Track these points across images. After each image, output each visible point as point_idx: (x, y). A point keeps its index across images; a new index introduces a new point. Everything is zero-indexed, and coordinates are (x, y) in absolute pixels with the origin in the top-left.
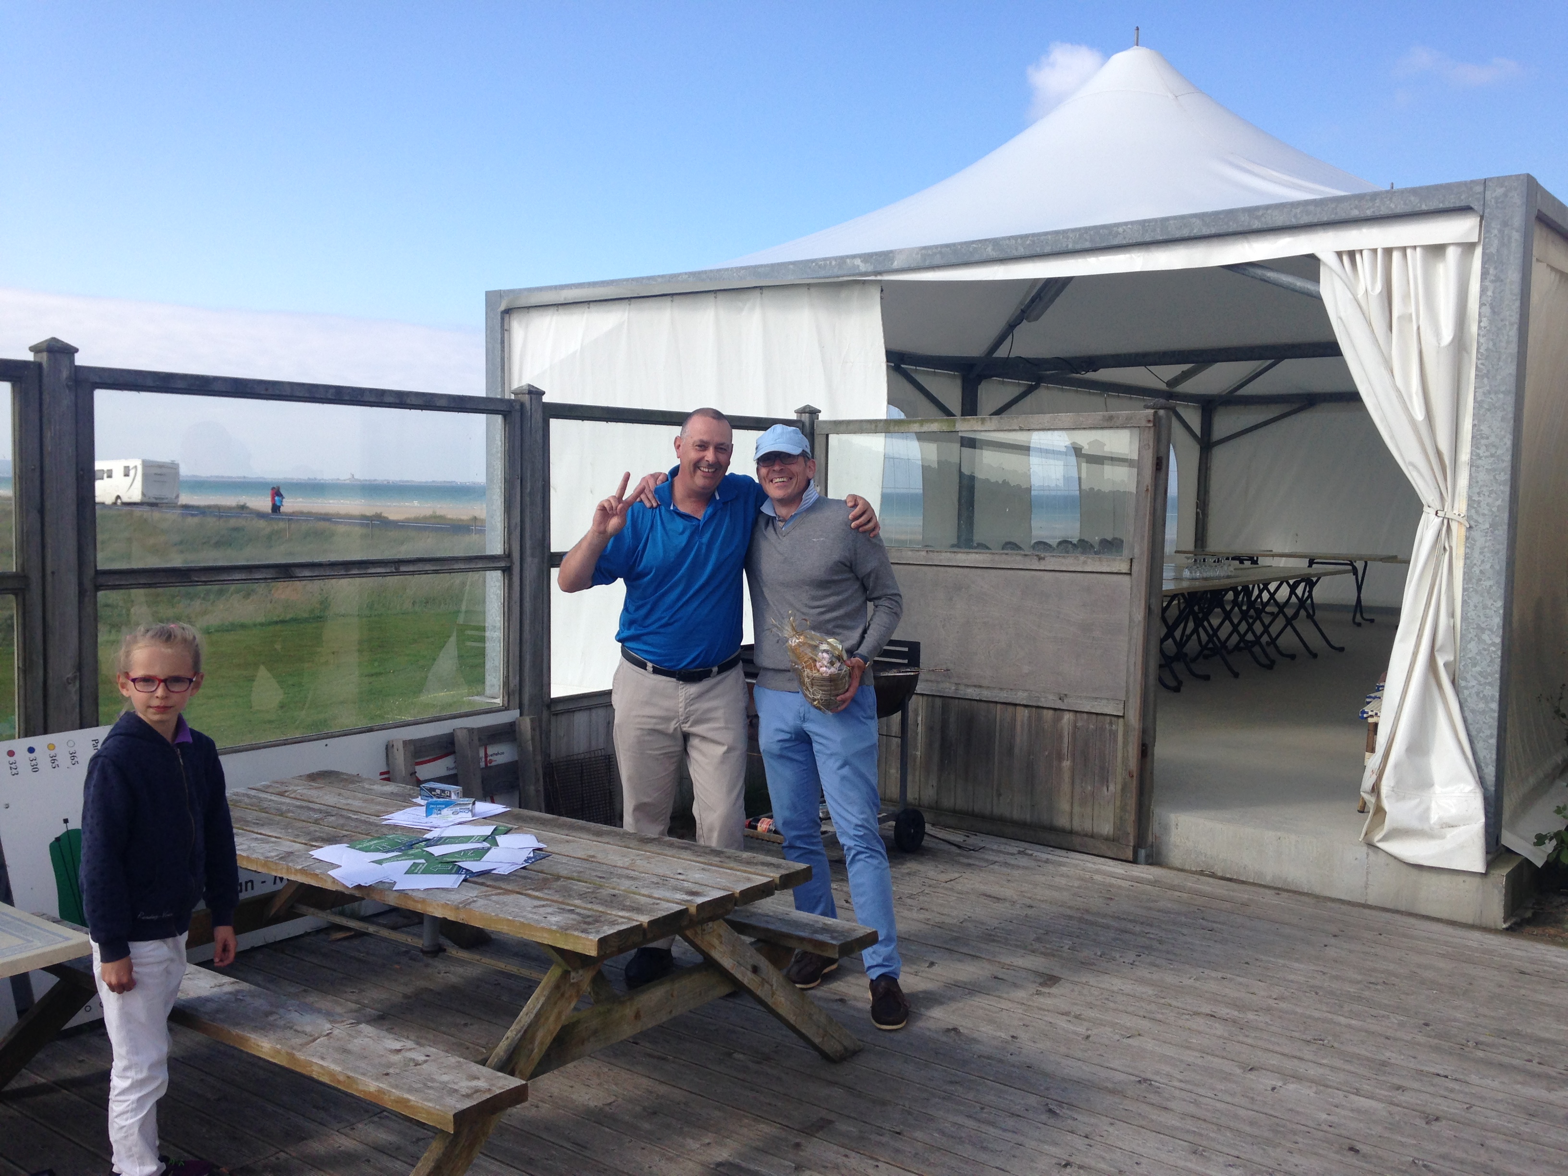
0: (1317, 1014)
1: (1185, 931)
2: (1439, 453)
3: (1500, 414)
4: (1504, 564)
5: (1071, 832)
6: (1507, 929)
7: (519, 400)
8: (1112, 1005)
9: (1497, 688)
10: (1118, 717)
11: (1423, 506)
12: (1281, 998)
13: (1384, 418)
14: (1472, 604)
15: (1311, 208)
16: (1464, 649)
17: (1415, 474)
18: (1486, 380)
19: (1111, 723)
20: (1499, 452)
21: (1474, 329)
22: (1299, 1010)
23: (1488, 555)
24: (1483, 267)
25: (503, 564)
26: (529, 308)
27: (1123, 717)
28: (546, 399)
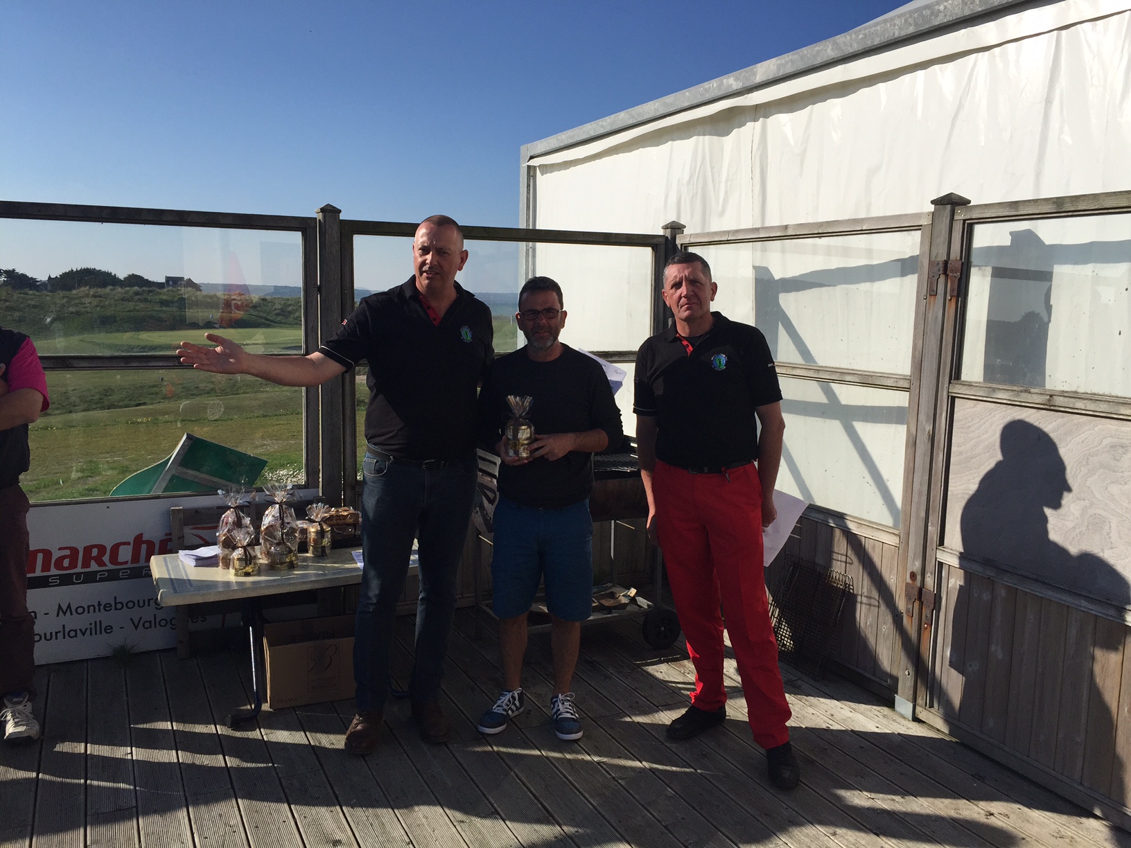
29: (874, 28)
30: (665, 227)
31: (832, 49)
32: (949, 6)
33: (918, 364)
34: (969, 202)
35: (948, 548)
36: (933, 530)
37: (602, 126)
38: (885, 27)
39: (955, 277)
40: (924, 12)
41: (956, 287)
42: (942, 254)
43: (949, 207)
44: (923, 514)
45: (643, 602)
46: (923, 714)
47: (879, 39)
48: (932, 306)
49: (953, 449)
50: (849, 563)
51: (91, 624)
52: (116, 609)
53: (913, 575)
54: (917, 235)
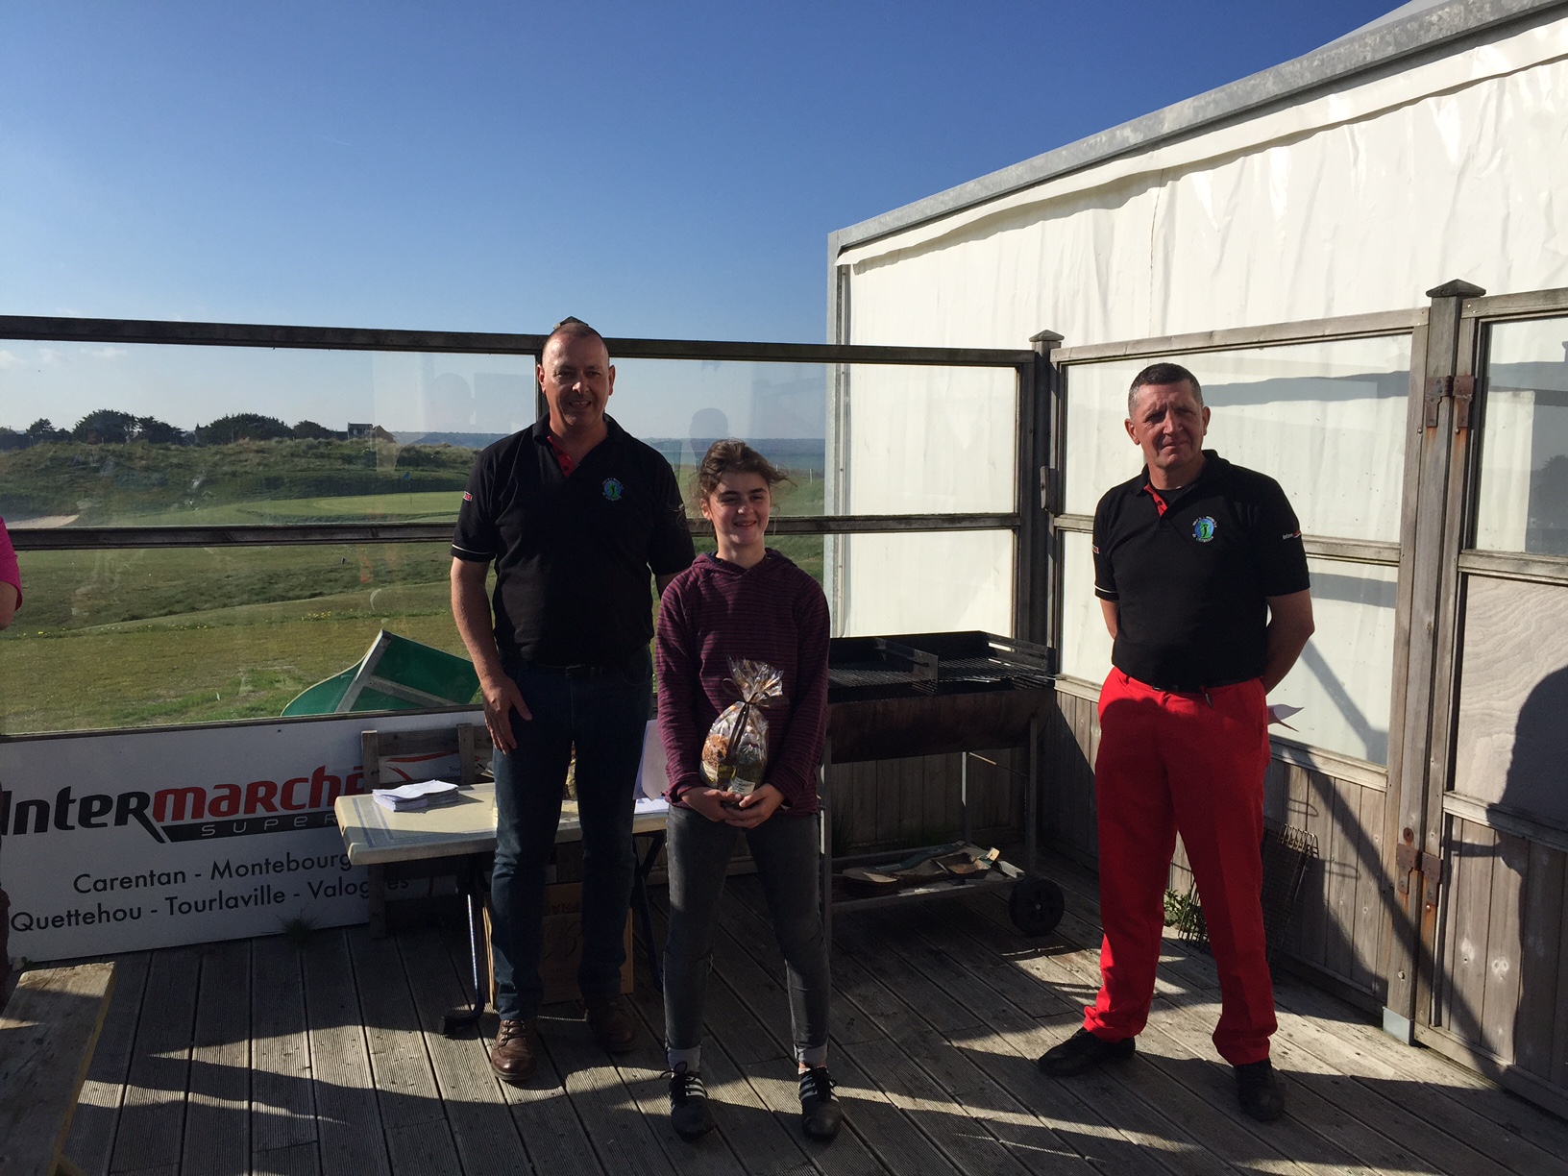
29: (1334, 51)
30: (1035, 339)
31: (1274, 83)
32: (1445, 16)
33: (1411, 527)
34: (1484, 292)
35: (1460, 794)
36: (1438, 767)
37: (942, 202)
38: (1352, 48)
39: (1465, 400)
40: (1409, 26)
41: (1467, 415)
42: (1444, 367)
43: (1453, 300)
44: (1422, 745)
45: (1010, 869)
46: (1425, 1036)
47: (1342, 66)
48: (1430, 442)
49: (1467, 649)
50: (1311, 815)
51: (256, 890)
52: (289, 869)
53: (1408, 834)
54: (1407, 341)
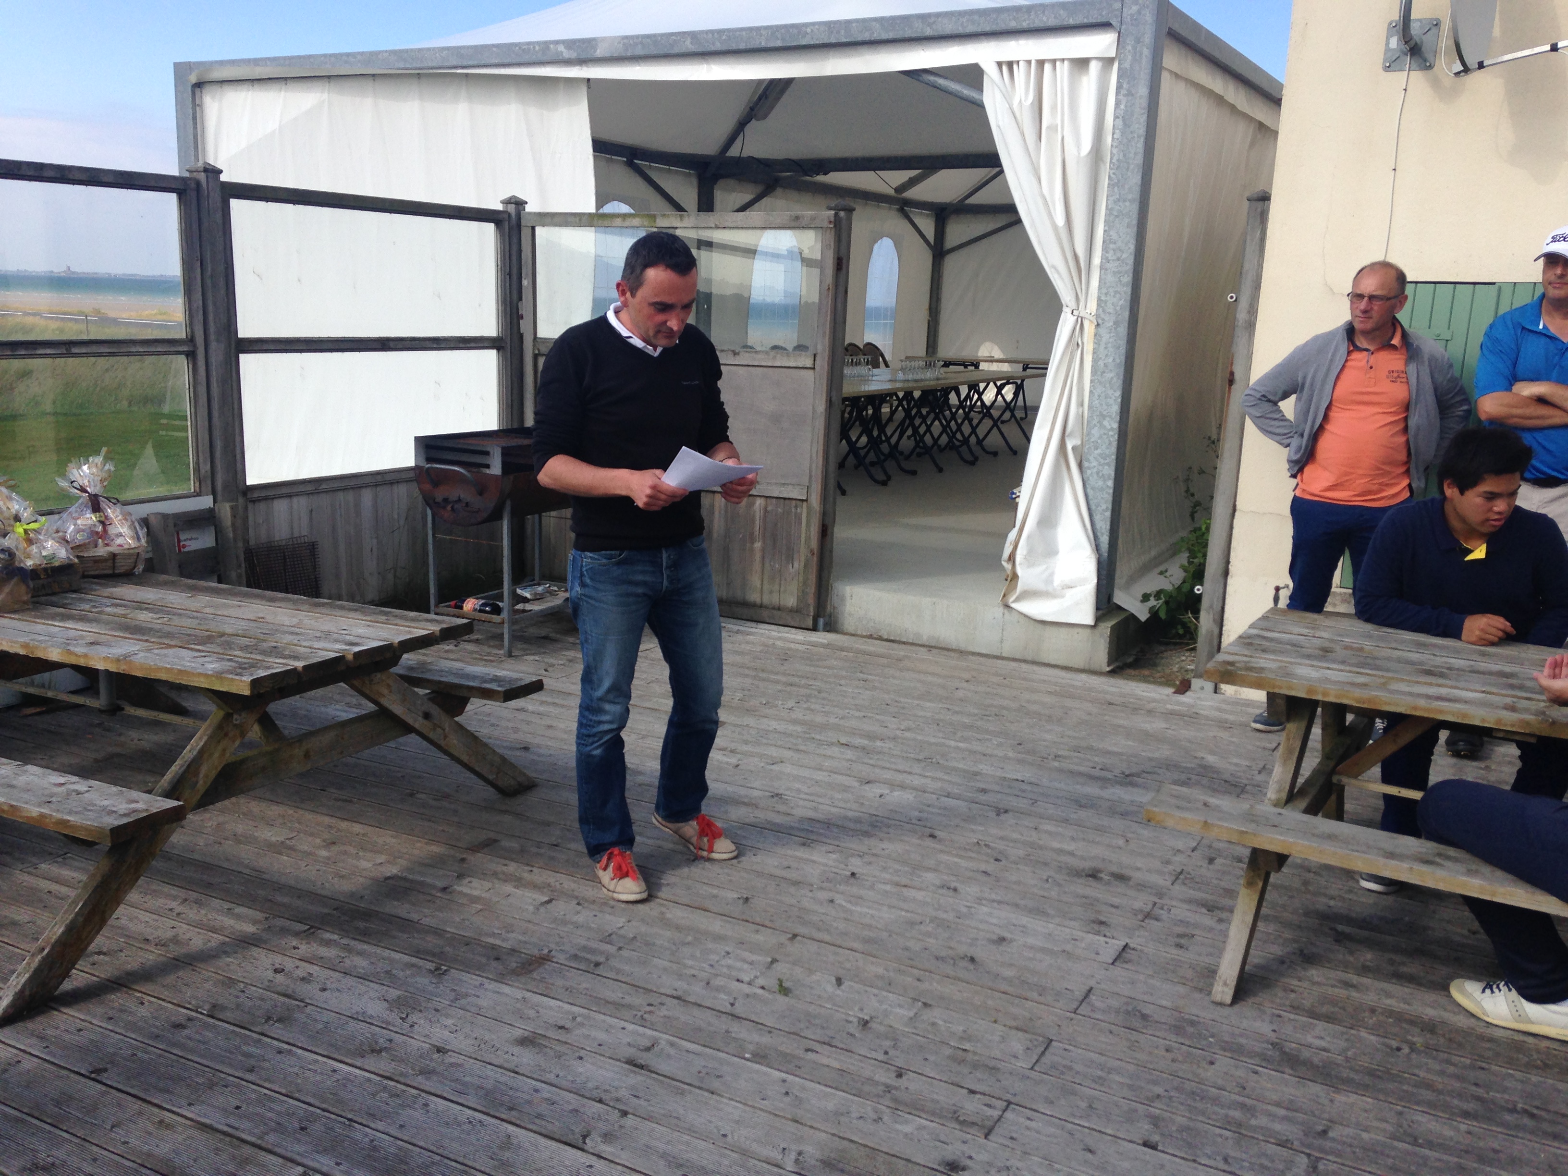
0: (933, 740)
1: (843, 682)
2: (1076, 257)
3: (1126, 220)
4: (1123, 358)
5: (761, 606)
6: (1109, 672)
7: (195, 179)
8: (765, 741)
9: (1113, 468)
10: (802, 501)
11: (1062, 306)
12: (908, 729)
13: (1033, 224)
14: (1096, 395)
15: (976, 17)
16: (1089, 434)
17: (1056, 276)
18: (1116, 189)
19: (796, 507)
20: (1124, 256)
21: (1109, 140)
22: (919, 737)
23: (1111, 350)
24: (1118, 82)
25: (185, 348)
26: (222, 82)
27: (806, 500)
28: (223, 178)
30: (503, 202)
